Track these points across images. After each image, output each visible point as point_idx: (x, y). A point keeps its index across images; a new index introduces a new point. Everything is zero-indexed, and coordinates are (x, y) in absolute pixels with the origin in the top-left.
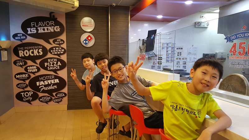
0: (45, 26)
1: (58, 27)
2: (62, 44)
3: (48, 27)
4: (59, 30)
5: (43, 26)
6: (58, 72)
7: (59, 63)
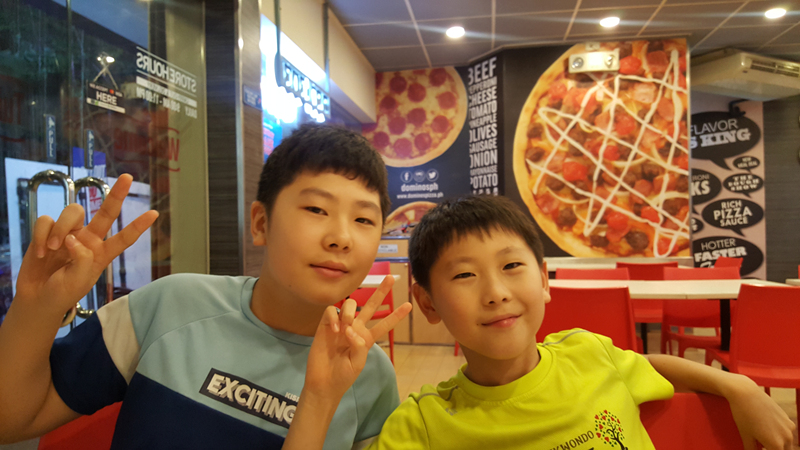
0: (718, 131)
1: (746, 130)
2: (754, 167)
3: (723, 134)
4: (747, 137)
5: (712, 132)
6: (744, 231)
7: (747, 211)
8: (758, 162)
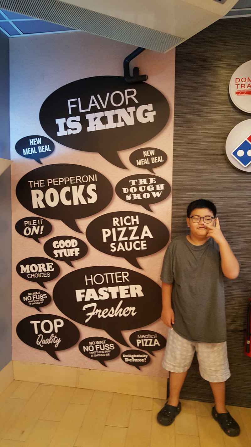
0: (110, 107)
1: (150, 107)
2: (159, 165)
3: (117, 112)
4: (150, 117)
5: (102, 110)
6: (142, 261)
7: (147, 232)
8: (165, 158)
